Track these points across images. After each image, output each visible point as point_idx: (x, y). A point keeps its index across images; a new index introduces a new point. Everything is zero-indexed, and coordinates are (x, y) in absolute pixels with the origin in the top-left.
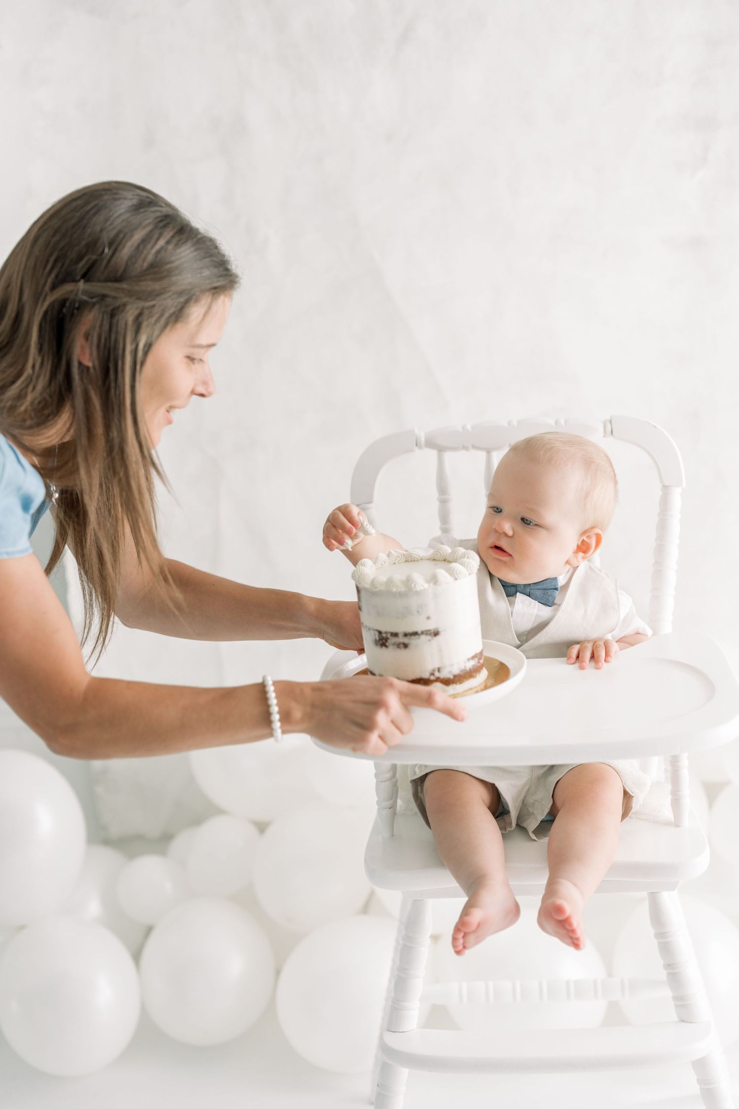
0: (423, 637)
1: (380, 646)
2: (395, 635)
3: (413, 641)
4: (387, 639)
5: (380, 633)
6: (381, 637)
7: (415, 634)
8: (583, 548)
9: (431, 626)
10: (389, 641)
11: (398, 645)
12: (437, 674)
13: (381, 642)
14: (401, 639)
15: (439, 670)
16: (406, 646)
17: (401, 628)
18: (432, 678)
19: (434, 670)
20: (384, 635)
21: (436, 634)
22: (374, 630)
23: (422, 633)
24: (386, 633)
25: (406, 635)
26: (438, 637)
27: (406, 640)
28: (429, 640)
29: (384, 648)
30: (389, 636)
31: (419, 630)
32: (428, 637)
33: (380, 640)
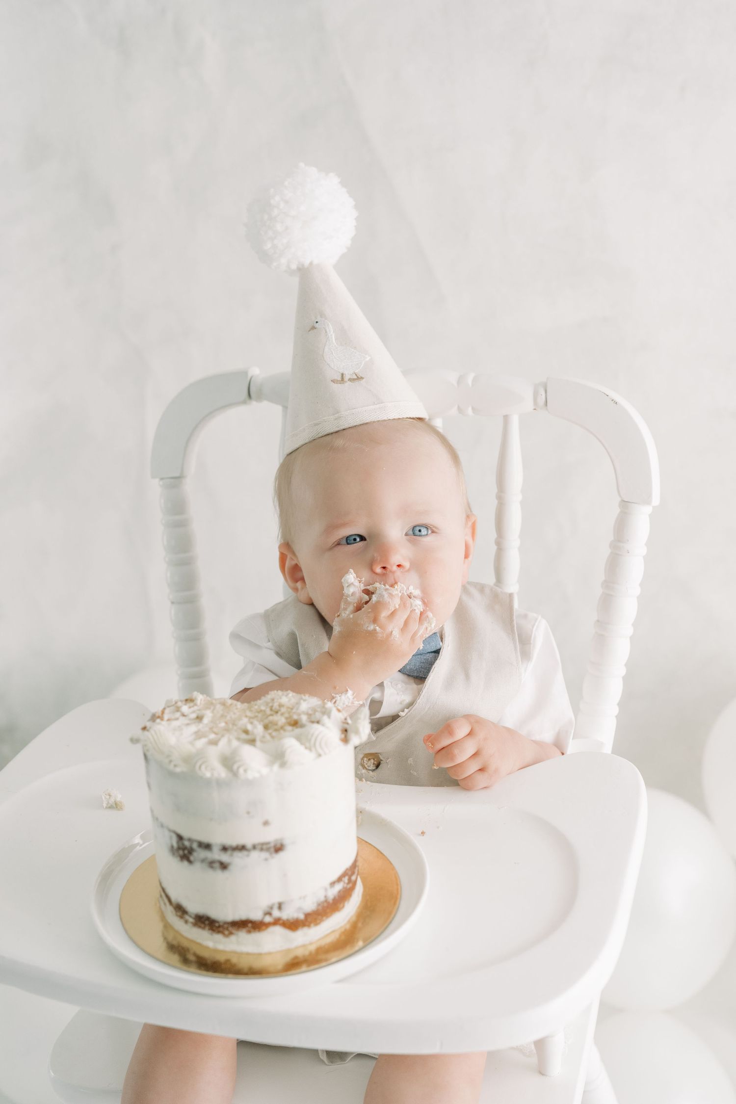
0: (255, 855)
1: (179, 858)
2: (207, 847)
3: (237, 860)
4: (191, 851)
5: (180, 838)
6: (181, 846)
7: (242, 848)
9: (270, 836)
10: (195, 854)
11: (211, 864)
12: (276, 913)
13: (181, 852)
14: (216, 855)
15: (280, 906)
16: (224, 866)
17: (217, 838)
18: (268, 919)
19: (271, 908)
20: (187, 843)
21: (279, 848)
22: (170, 830)
23: (254, 847)
24: (190, 840)
25: (225, 849)
26: (281, 854)
27: (225, 858)
28: (266, 860)
29: (186, 863)
30: (195, 846)
31: (249, 842)
32: (265, 855)
33: (179, 848)
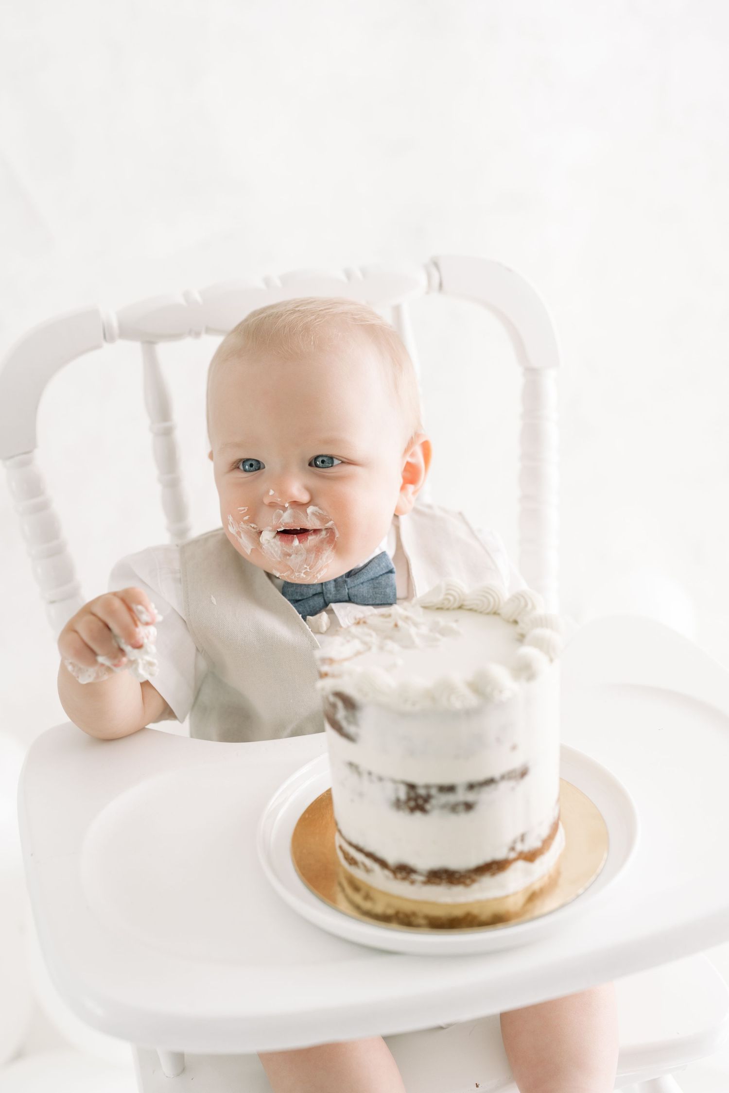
0: (504, 786)
1: (407, 812)
2: (450, 789)
3: (484, 797)
4: (427, 799)
5: (412, 787)
6: (412, 794)
7: (490, 782)
8: (411, 475)
9: (515, 762)
10: (434, 802)
11: (454, 808)
12: (519, 847)
13: (412, 804)
14: (461, 796)
15: (523, 838)
16: (469, 807)
17: (460, 776)
18: (513, 855)
19: (515, 842)
20: (422, 792)
21: (523, 773)
22: (394, 781)
23: (503, 778)
24: (428, 787)
25: (471, 787)
26: (527, 779)
27: (470, 797)
28: (513, 789)
29: (418, 815)
30: (434, 792)
31: (496, 773)
32: (512, 783)
33: (409, 799)
